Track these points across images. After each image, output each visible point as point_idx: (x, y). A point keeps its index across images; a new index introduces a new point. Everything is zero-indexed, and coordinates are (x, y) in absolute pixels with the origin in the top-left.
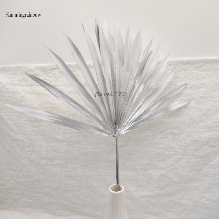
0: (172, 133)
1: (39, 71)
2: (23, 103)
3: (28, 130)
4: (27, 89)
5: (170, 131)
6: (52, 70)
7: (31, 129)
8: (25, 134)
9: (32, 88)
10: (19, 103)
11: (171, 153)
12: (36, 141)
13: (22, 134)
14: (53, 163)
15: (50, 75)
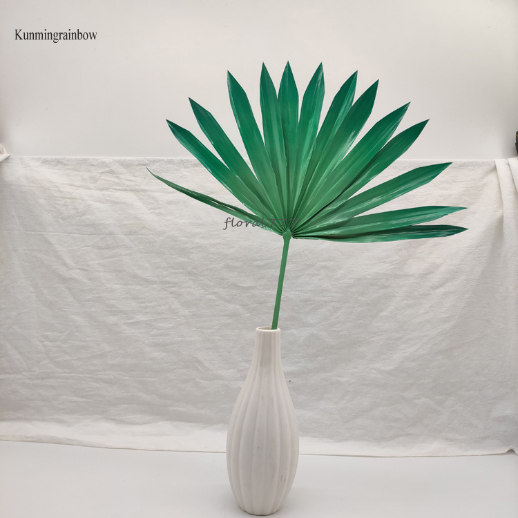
0: (325, 267)
1: (120, 166)
2: (89, 217)
3: (90, 263)
4: (97, 194)
5: (322, 264)
6: (141, 167)
7: (98, 262)
8: (86, 270)
9: (105, 192)
10: (80, 216)
11: (323, 299)
12: (104, 282)
13: (79, 269)
14: (131, 321)
15: (137, 173)
